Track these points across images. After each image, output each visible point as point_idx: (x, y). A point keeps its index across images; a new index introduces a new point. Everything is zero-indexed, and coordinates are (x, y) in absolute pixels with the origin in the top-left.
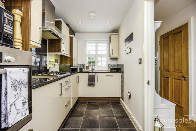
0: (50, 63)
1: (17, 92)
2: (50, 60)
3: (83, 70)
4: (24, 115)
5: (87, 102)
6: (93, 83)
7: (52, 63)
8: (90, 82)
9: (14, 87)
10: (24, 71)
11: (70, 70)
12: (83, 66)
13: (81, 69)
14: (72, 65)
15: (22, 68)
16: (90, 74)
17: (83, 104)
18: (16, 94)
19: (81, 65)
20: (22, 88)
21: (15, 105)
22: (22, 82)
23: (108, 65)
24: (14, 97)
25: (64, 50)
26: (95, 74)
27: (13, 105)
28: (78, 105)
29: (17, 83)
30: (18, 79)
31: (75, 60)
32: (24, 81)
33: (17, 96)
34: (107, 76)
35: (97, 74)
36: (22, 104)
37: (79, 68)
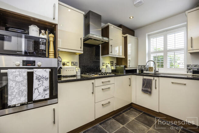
0: (104, 64)
1: (40, 83)
2: (103, 62)
3: (145, 72)
4: (43, 97)
5: (142, 112)
6: (149, 90)
7: (106, 64)
8: (145, 87)
9: (38, 79)
10: (46, 71)
11: (125, 71)
12: (144, 66)
13: (142, 71)
14: (126, 67)
15: (44, 69)
16: (145, 77)
17: (135, 113)
18: (39, 83)
19: (142, 66)
20: (44, 81)
21: (38, 89)
22: (44, 77)
23: (186, 66)
24: (38, 85)
25: (111, 52)
26: (152, 78)
27: (37, 89)
28: (129, 111)
29: (40, 77)
30: (41, 75)
31: (130, 60)
32: (45, 77)
33: (40, 85)
34: (173, 83)
35: (156, 78)
36: (43, 91)
37: (139, 70)
